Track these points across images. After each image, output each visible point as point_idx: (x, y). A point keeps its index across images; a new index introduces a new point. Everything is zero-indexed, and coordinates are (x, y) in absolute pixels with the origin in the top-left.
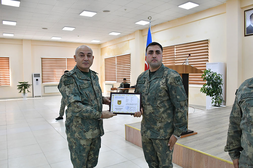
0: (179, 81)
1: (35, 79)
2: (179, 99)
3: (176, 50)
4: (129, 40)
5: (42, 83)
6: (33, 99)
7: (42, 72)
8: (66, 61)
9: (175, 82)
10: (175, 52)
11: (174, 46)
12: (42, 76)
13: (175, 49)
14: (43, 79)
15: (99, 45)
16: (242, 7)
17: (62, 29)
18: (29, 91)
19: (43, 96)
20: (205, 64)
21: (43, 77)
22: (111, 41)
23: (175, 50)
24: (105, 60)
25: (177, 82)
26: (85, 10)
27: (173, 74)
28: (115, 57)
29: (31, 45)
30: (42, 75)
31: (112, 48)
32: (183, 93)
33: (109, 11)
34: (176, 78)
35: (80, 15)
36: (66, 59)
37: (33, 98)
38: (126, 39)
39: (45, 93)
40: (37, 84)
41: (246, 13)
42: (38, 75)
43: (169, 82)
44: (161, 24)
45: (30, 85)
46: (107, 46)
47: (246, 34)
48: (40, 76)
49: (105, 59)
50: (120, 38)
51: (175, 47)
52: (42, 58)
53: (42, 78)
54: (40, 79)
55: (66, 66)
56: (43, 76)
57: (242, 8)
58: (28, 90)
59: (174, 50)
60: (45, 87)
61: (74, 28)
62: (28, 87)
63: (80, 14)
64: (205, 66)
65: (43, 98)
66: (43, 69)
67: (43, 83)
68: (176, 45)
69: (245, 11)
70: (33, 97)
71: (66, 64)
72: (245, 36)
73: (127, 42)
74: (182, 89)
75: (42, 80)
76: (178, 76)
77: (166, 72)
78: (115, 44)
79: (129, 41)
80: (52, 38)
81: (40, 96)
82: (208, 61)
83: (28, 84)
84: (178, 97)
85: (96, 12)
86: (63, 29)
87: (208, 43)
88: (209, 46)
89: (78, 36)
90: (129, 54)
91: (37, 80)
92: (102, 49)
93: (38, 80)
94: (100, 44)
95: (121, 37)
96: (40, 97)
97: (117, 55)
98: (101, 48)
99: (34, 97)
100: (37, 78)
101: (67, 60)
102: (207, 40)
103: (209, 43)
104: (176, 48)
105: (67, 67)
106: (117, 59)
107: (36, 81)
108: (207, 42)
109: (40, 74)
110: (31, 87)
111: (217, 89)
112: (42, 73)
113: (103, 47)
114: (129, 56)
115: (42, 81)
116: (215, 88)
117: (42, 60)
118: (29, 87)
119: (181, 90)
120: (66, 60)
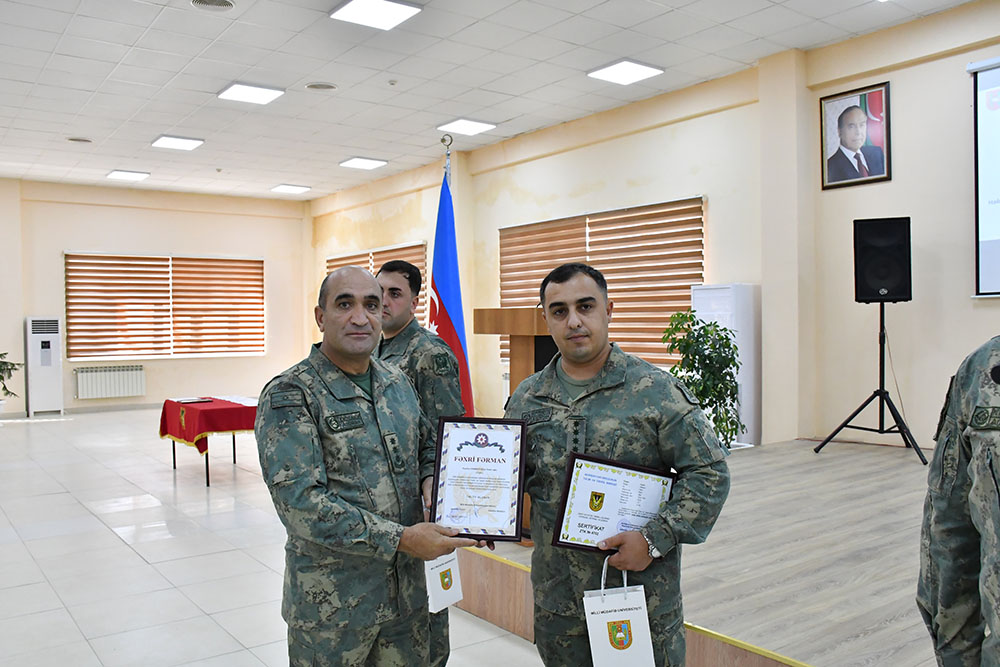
0: (445, 364)
1: (35, 340)
2: (440, 411)
3: (591, 235)
4: (420, 190)
5: (68, 357)
6: (28, 424)
7: (68, 311)
8: (170, 269)
9: (433, 369)
10: (588, 240)
11: (584, 217)
12: (68, 331)
13: (588, 230)
14: (72, 341)
15: (307, 203)
16: (811, 84)
17: (152, 142)
18: (8, 392)
19: (70, 412)
20: (689, 287)
21: (72, 334)
22: (353, 189)
23: (587, 234)
24: (328, 264)
25: (439, 366)
26: (239, 79)
27: (430, 346)
28: (368, 255)
29: (23, 200)
30: (68, 324)
31: (357, 216)
32: (453, 398)
33: (332, 87)
34: (436, 356)
35: (221, 96)
36: (168, 260)
37: (27, 421)
38: (408, 185)
39: (80, 397)
40: (46, 362)
41: (827, 105)
42: (50, 326)
43: (418, 367)
44: (538, 132)
45: (17, 367)
46: (338, 211)
47: (826, 184)
48: (60, 328)
49: (328, 261)
50: (385, 178)
51: (588, 221)
52: (67, 256)
53: (68, 337)
54: (58, 340)
55: (170, 288)
56: (72, 328)
57: (812, 88)
58: (5, 388)
59: (584, 235)
60: (80, 375)
61: (201, 142)
62: (6, 376)
63: (219, 93)
64: (688, 298)
65: (71, 418)
66: (71, 301)
67: (72, 359)
68: (591, 216)
69: (821, 99)
70: (28, 416)
71: (170, 282)
72: (824, 188)
73: (413, 196)
74: (450, 385)
75: (68, 344)
76: (442, 352)
77: (415, 341)
78: (367, 204)
79: (423, 191)
80: (109, 177)
81: (59, 412)
82: (700, 276)
83: (5, 363)
84: (439, 406)
85: (283, 90)
86: (155, 145)
87: (699, 211)
88: (706, 220)
89: (219, 170)
90: (421, 243)
91: (46, 345)
92: (316, 220)
93: (49, 347)
94: (308, 201)
95: (390, 177)
96: (57, 416)
97: (373, 247)
98: (315, 218)
99: (31, 413)
100: (46, 337)
101: (173, 265)
102: (699, 200)
103: (706, 209)
104: (591, 225)
105: (173, 291)
106: (374, 261)
107: (43, 347)
108: (696, 205)
109: (59, 322)
110: (18, 375)
111: (717, 382)
112: (68, 317)
113: (320, 213)
114: (421, 253)
115: (68, 351)
116: (708, 380)
117: (67, 264)
118: (10, 376)
119: (448, 389)
120: (170, 263)
